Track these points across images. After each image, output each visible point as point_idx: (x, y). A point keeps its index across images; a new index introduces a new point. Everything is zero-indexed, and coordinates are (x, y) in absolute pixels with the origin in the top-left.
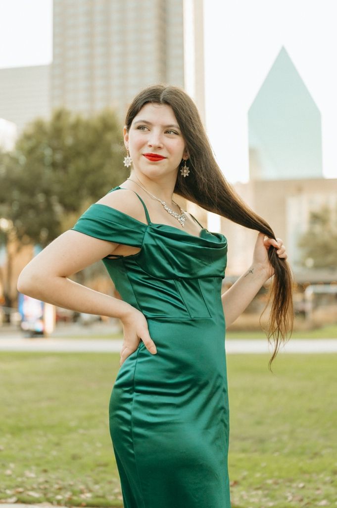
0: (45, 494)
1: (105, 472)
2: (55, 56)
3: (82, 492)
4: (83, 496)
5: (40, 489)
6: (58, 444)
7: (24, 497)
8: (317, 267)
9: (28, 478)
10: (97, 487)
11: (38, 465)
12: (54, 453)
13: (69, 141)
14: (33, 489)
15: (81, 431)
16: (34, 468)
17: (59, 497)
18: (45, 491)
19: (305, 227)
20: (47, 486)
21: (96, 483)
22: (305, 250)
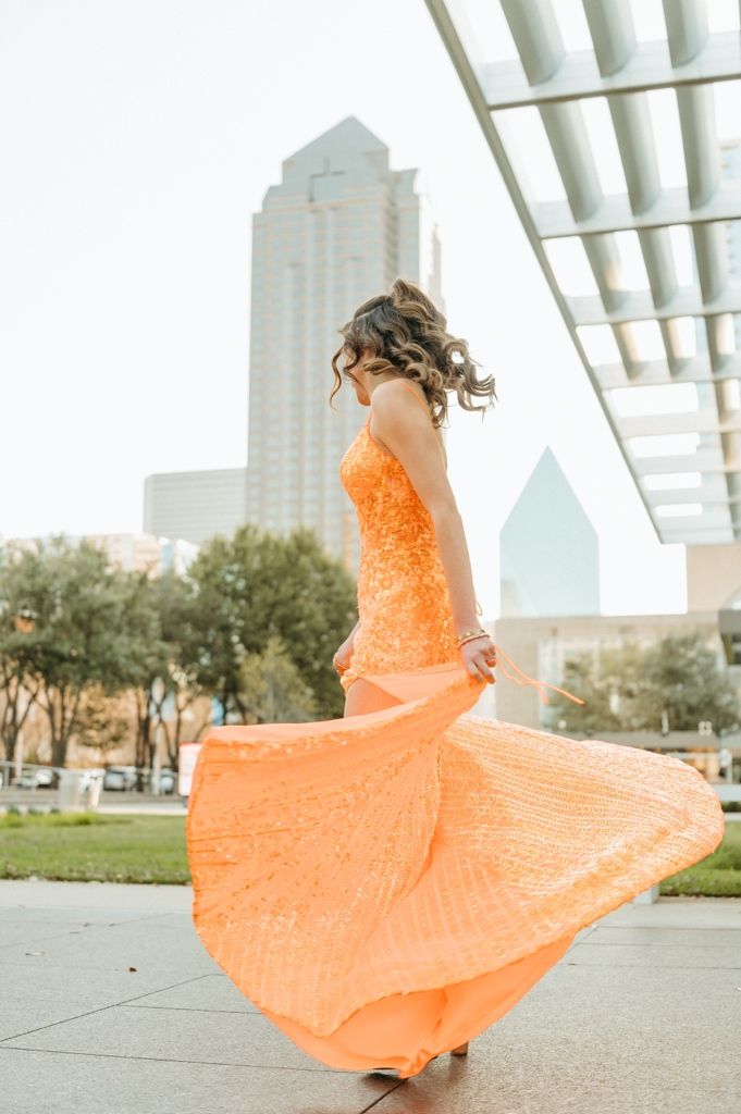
2: (250, 458)
8: (571, 730)
13: (255, 563)
19: (560, 679)
22: (560, 710)
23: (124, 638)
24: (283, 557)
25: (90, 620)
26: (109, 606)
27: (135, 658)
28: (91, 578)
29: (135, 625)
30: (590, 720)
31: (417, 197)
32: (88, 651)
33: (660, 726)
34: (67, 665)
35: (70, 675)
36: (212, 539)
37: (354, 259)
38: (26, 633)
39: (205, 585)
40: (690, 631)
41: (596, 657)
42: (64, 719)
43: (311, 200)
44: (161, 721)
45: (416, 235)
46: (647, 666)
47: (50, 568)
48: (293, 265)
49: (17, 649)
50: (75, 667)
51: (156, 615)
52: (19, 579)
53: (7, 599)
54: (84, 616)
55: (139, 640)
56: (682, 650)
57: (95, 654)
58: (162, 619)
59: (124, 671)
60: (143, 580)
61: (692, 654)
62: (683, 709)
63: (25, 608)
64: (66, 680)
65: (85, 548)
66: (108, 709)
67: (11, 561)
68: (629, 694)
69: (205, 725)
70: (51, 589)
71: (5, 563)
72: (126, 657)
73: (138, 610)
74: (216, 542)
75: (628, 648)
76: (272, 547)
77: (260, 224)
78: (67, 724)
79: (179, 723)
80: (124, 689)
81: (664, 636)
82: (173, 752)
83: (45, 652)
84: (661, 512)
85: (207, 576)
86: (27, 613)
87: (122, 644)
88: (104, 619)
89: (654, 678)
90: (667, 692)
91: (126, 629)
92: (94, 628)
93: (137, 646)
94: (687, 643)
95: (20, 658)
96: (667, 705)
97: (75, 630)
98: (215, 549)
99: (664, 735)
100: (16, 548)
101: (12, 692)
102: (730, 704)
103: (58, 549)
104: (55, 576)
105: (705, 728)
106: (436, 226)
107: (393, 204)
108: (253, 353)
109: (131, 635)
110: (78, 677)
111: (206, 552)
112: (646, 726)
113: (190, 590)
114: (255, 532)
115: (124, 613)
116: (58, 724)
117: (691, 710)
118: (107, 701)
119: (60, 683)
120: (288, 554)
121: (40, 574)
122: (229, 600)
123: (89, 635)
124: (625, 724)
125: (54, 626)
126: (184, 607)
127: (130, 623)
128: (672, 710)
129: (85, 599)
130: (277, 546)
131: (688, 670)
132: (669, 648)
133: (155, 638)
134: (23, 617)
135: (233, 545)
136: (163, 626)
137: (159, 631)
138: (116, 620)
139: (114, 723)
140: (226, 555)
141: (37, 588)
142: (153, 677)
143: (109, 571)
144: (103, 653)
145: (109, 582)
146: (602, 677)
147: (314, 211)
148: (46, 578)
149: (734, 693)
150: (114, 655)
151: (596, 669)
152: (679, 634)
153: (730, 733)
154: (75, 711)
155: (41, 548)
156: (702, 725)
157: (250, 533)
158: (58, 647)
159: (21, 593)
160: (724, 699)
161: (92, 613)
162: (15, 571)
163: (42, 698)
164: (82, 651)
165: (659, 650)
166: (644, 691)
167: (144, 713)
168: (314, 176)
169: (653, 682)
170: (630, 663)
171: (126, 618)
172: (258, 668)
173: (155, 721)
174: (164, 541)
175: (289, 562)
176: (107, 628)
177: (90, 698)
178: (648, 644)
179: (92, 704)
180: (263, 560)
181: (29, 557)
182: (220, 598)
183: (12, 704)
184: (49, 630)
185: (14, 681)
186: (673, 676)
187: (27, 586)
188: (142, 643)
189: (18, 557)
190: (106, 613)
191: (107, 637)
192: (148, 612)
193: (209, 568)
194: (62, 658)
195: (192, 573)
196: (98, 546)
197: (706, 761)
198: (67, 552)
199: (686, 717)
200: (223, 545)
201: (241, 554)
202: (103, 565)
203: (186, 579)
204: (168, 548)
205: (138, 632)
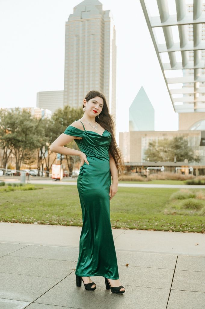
0: (59, 222)
1: (77, 217)
2: (65, 88)
3: (70, 222)
4: (70, 223)
5: (57, 221)
6: (63, 209)
7: (52, 223)
8: (150, 161)
9: (53, 218)
10: (75, 221)
11: (57, 215)
12: (62, 212)
14: (55, 221)
15: (71, 206)
16: (55, 215)
17: (63, 223)
18: (58, 222)
19: (147, 147)
20: (59, 220)
21: (75, 219)
22: (147, 155)
23: (35, 136)
24: (77, 115)
25: (26, 131)
26: (32, 127)
27: (38, 141)
28: (26, 119)
29: (38, 132)
30: (155, 158)
31: (110, 18)
32: (26, 139)
33: (174, 160)
34: (20, 143)
35: (21, 145)
36: (58, 109)
37: (93, 35)
38: (9, 134)
39: (56, 122)
40: (182, 135)
41: (157, 141)
42: (19, 157)
43: (81, 18)
44: (45, 158)
45: (109, 28)
46: (170, 144)
47: (15, 117)
48: (76, 36)
49: (7, 139)
50: (23, 143)
51: (44, 130)
52: (7, 119)
53: (4, 125)
54: (25, 130)
55: (39, 136)
56: (179, 140)
57: (28, 140)
58: (45, 131)
59: (36, 145)
60: (40, 120)
61: (182, 141)
62: (179, 155)
63: (8, 127)
64: (20, 147)
65: (24, 111)
66: (31, 154)
67: (5, 115)
68: (166, 152)
69: (56, 159)
70: (16, 122)
71: (3, 115)
72: (36, 141)
73: (39, 128)
74: (59, 110)
75: (165, 139)
76: (74, 111)
77: (68, 25)
78: (20, 158)
79: (49, 158)
80: (35, 149)
81: (175, 137)
82: (47, 166)
83: (14, 140)
84: (175, 104)
85: (57, 119)
86: (9, 129)
87: (35, 137)
88: (30, 130)
89: (172, 147)
90: (175, 151)
91: (36, 133)
92: (28, 133)
93: (39, 138)
94: (181, 138)
95: (7, 141)
96: (176, 155)
97: (22, 134)
98: (59, 112)
99: (175, 163)
100: (6, 111)
101: (5, 150)
102: (192, 154)
103: (17, 112)
104: (17, 119)
105: (186, 161)
106: (114, 26)
107: (103, 20)
108: (66, 60)
109: (37, 135)
110: (24, 146)
111: (56, 113)
112: (170, 160)
113: (52, 123)
114: (70, 108)
115: (35, 129)
116: (18, 158)
117: (182, 156)
118: (30, 152)
119: (18, 147)
120: (78, 114)
121: (13, 118)
122: (63, 126)
123: (26, 135)
124: (164, 159)
125: (17, 132)
126: (51, 127)
127: (37, 132)
128: (177, 156)
129: (25, 125)
130: (75, 111)
131: (181, 146)
132: (176, 140)
133: (44, 136)
134: (8, 130)
135: (63, 111)
136: (46, 132)
137: (45, 134)
138: (33, 131)
139: (32, 158)
140: (62, 114)
141: (12, 122)
142: (43, 146)
143: (31, 118)
144: (30, 140)
145: (32, 120)
146: (158, 147)
147: (82, 21)
148: (14, 119)
149: (192, 152)
150: (33, 140)
151: (157, 144)
152: (178, 136)
153: (191, 162)
154: (22, 155)
155: (13, 111)
156: (185, 160)
157: (68, 108)
158: (18, 138)
159: (8, 123)
160: (190, 153)
161: (27, 129)
162: (6, 117)
163: (13, 151)
164: (24, 139)
165: (173, 140)
166: (169, 151)
167: (40, 156)
168: (82, 12)
169: (172, 149)
170: (166, 144)
171: (36, 131)
172: (71, 144)
173: (43, 158)
174: (42, 109)
175: (79, 116)
176: (31, 133)
177: (26, 151)
178: (171, 138)
179: (26, 153)
180: (72, 115)
181: (10, 114)
182: (61, 125)
183: (5, 153)
184: (16, 133)
185: (6, 147)
186: (177, 147)
187: (9, 122)
188: (40, 138)
189: (6, 113)
190: (30, 129)
191: (31, 135)
192: (41, 129)
193: (57, 117)
194: (19, 141)
195: (53, 118)
196: (28, 111)
197: (185, 170)
198: (19, 112)
199: (180, 158)
200: (61, 111)
201: (66, 113)
202: (30, 116)
203: (51, 120)
204: (43, 111)
205: (39, 134)
